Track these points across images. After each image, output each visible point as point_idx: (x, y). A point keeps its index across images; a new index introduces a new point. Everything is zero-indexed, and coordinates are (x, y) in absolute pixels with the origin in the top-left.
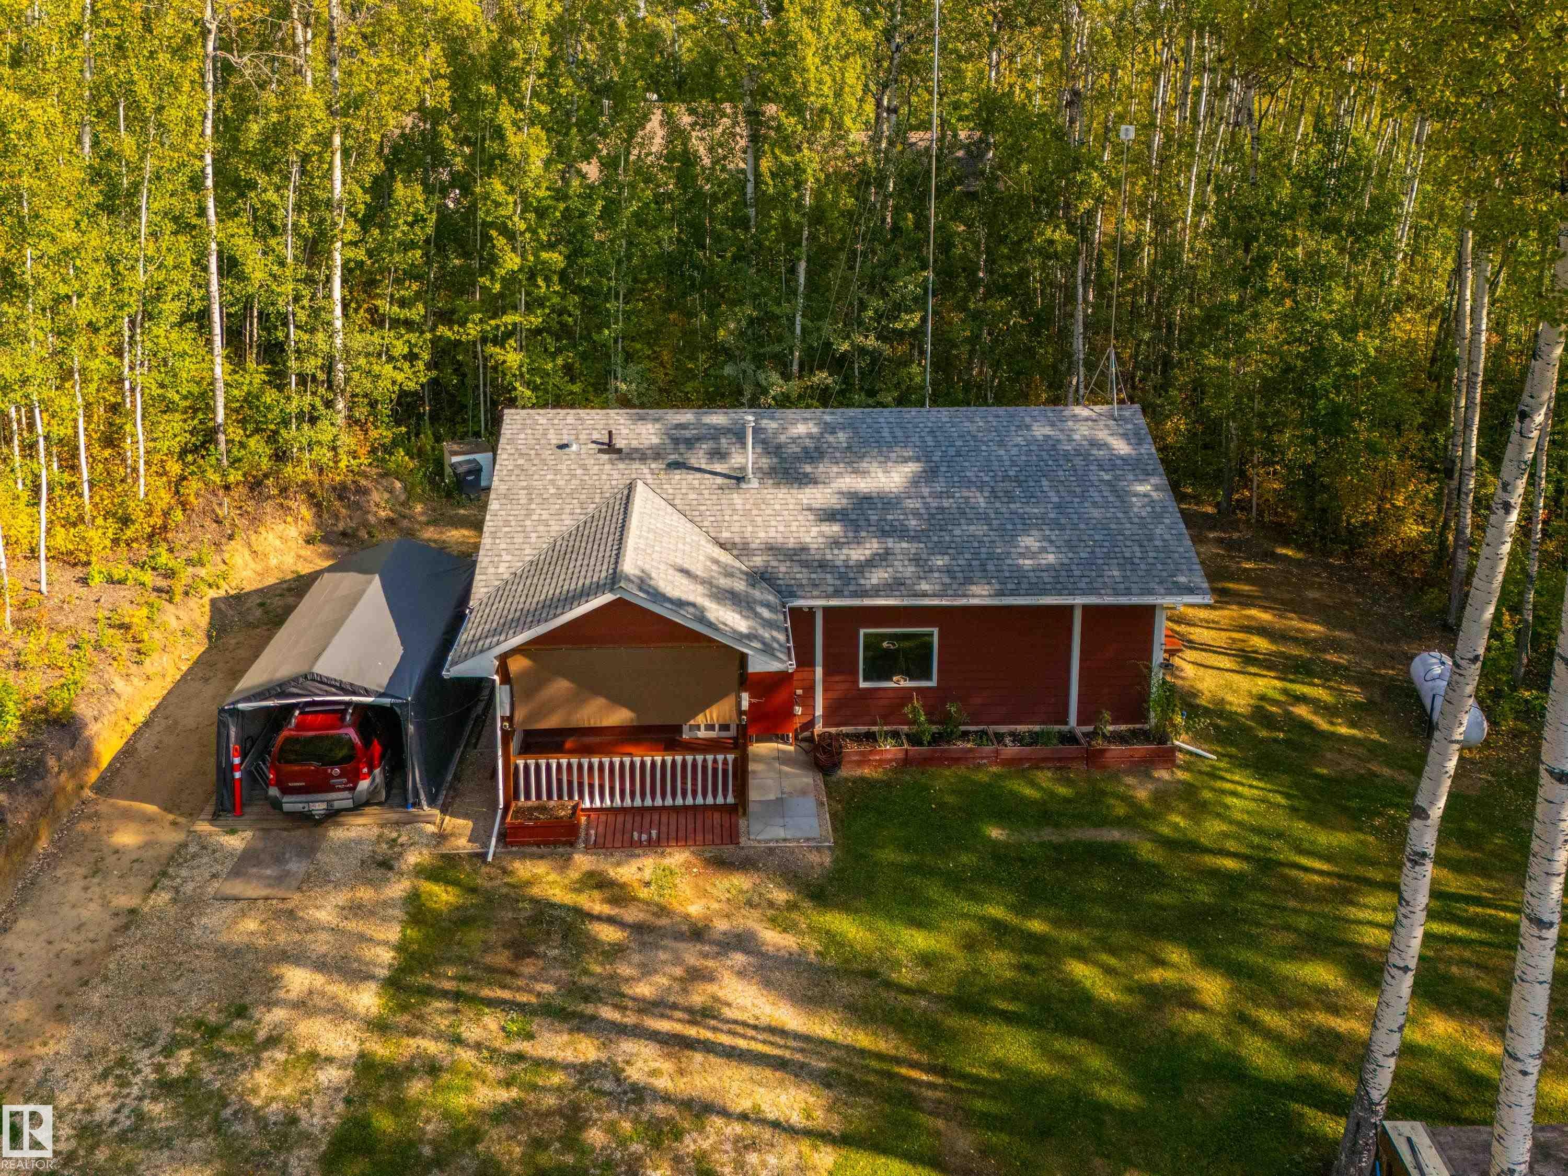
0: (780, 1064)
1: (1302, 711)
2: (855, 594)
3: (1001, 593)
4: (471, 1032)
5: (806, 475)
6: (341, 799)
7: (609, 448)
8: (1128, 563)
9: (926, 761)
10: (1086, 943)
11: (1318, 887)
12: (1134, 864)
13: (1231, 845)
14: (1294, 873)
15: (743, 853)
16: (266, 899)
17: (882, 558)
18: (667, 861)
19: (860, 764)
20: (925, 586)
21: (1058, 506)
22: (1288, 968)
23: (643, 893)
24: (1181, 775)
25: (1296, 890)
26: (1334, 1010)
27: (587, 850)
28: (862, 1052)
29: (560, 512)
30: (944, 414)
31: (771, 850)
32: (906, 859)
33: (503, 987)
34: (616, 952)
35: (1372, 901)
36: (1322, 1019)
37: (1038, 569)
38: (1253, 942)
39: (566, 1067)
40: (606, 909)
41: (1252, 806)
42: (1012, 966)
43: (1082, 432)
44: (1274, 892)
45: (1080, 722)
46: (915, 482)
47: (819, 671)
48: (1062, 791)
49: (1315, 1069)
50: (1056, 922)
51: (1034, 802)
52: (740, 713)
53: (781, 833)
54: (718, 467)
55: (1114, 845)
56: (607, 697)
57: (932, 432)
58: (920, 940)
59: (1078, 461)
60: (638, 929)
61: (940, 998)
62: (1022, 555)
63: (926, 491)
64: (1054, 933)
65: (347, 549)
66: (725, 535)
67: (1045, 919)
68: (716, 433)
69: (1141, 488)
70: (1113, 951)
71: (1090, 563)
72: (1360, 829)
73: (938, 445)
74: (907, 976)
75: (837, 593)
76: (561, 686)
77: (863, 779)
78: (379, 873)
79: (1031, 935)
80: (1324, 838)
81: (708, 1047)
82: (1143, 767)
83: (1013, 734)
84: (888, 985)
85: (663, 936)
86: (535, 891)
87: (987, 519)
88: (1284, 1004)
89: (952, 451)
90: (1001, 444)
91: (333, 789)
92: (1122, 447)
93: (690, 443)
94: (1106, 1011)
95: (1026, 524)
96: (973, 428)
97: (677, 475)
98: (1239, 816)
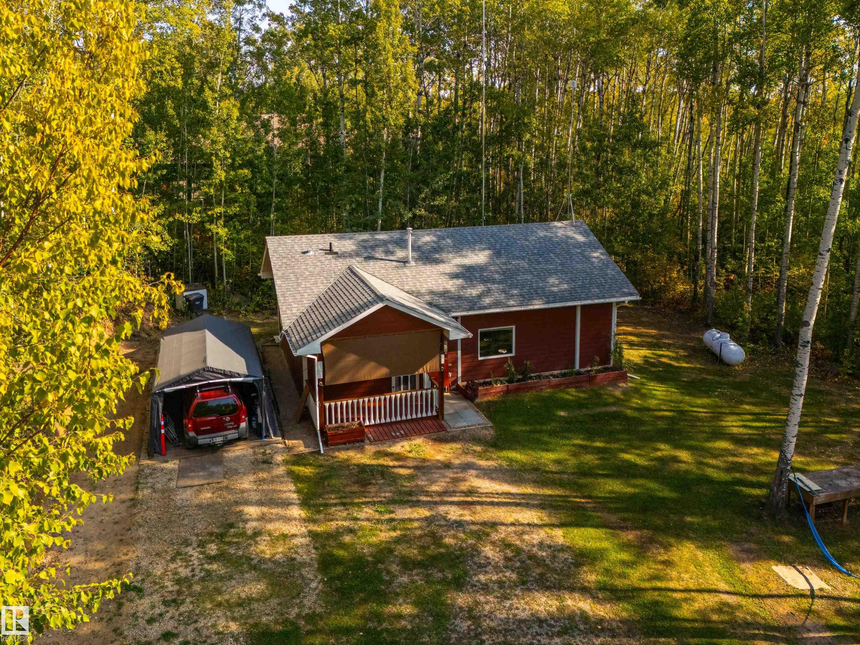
0: (517, 505)
1: (664, 360)
2: (480, 308)
3: (548, 302)
4: (362, 515)
5: (437, 259)
6: (232, 434)
7: (330, 251)
8: (600, 286)
9: (517, 390)
10: (623, 447)
11: (706, 417)
12: (626, 418)
13: (663, 407)
14: (695, 414)
15: (450, 434)
16: (208, 484)
17: (487, 292)
18: (414, 442)
19: (485, 395)
20: (512, 302)
21: (561, 264)
22: (710, 445)
23: (410, 455)
24: (630, 385)
25: (699, 419)
26: (735, 455)
27: (371, 443)
28: (550, 496)
29: (316, 283)
30: (495, 229)
31: (464, 431)
32: (528, 428)
33: (366, 497)
34: (410, 478)
35: (728, 419)
36: (731, 459)
37: (561, 291)
38: (691, 438)
39: (418, 520)
40: (396, 463)
41: (664, 393)
42: (597, 459)
43: (560, 233)
44: (690, 421)
45: (581, 367)
46: (491, 257)
47: (459, 352)
48: (582, 395)
49: (738, 475)
50: (607, 442)
51: (573, 401)
52: (441, 365)
53: (465, 424)
54: (392, 258)
55: (615, 412)
56: (376, 361)
57: (492, 236)
58: (552, 456)
59: (563, 245)
60: (416, 468)
61: (573, 474)
62: (552, 286)
63: (498, 262)
64: (608, 446)
65: (138, 343)
66: (407, 288)
67: (601, 441)
68: (385, 243)
69: (595, 255)
70: (636, 448)
71: (583, 287)
72: (710, 397)
73: (496, 241)
74: (553, 468)
75: (471, 309)
76: (351, 358)
77: (489, 401)
78: (265, 466)
79: (598, 448)
80: (699, 401)
81: (481, 503)
82: (614, 382)
83: (552, 375)
84: (547, 472)
85: (431, 469)
86: (354, 462)
87: (531, 273)
88: (715, 456)
89: (504, 244)
90: (526, 240)
91: (226, 429)
92: (581, 238)
93: (373, 248)
94: (644, 467)
95: (550, 273)
96: (510, 234)
97: (372, 263)
98: (662, 397)
